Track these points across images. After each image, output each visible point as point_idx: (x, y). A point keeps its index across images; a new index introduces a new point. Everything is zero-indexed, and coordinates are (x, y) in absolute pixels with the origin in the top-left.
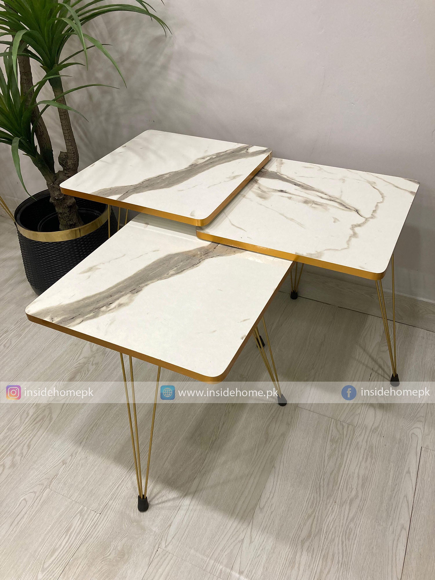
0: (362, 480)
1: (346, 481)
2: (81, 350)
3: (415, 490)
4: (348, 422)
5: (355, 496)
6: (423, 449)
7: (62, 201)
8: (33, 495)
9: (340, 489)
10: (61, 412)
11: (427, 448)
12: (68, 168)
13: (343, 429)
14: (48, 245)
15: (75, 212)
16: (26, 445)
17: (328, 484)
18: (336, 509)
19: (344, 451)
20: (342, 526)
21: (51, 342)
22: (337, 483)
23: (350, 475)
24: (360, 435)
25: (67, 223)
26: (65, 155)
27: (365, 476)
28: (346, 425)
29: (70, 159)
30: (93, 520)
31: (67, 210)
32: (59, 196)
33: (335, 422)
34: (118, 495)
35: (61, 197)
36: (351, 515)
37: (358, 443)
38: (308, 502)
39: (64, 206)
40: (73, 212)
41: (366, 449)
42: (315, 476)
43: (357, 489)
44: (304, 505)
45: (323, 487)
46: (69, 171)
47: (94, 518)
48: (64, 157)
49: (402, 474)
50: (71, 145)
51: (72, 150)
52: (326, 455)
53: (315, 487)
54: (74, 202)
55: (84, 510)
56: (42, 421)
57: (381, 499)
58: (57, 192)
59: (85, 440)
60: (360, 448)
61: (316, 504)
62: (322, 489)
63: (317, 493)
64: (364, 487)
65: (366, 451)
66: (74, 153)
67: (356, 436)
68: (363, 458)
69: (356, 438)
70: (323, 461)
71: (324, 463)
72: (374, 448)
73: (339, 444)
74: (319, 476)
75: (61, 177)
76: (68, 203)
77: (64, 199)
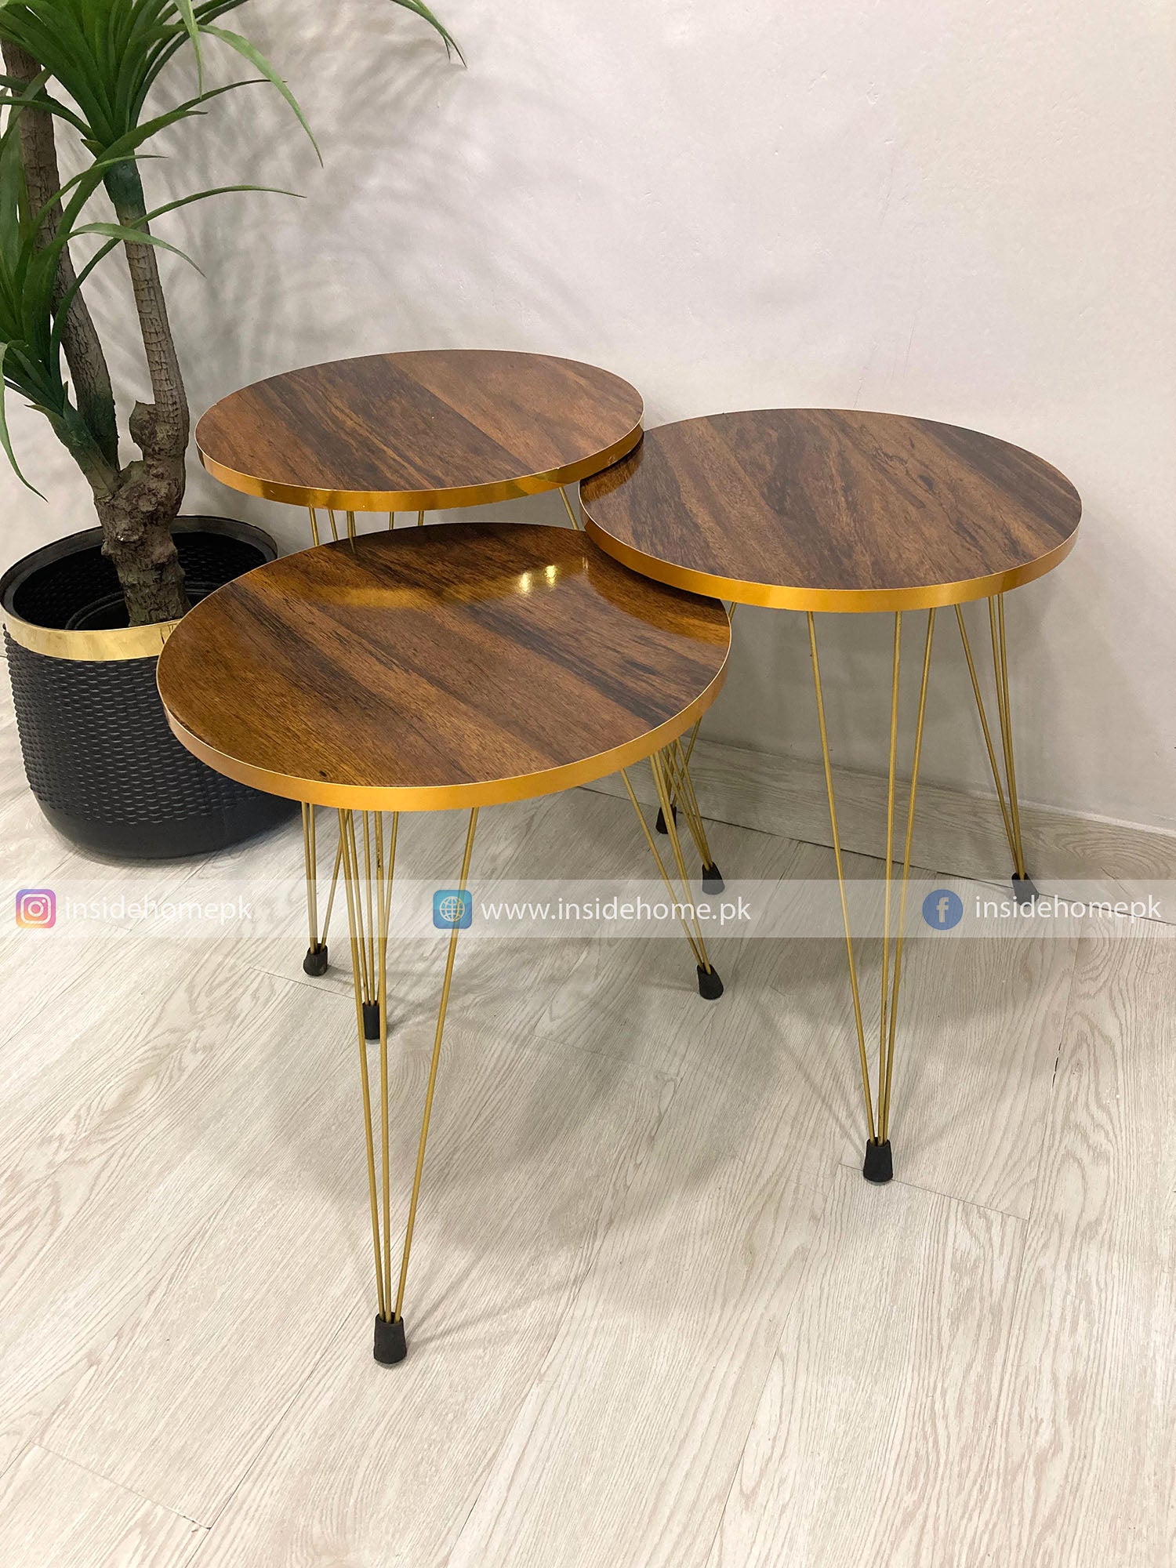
0: (1068, 1392)
1: (1017, 1397)
2: (159, 1009)
4: (1001, 1208)
5: (1050, 1448)
7: (136, 550)
12: (157, 448)
13: (989, 1229)
15: (173, 583)
17: (960, 1410)
19: (1000, 1299)
20: (1019, 1545)
22: (988, 1402)
23: (1027, 1377)
24: (1045, 1246)
26: (150, 414)
27: (1075, 1379)
28: (996, 1218)
29: (164, 422)
31: (150, 578)
32: (130, 533)
33: (960, 1210)
35: (136, 537)
36: (1044, 1511)
37: (1040, 1272)
39: (143, 564)
41: (1067, 1292)
42: (916, 1381)
43: (1054, 1421)
44: (889, 1482)
45: (945, 1419)
46: (159, 461)
48: (147, 418)
50: (166, 382)
52: (944, 1314)
53: (919, 1417)
54: (172, 556)
56: (27, 1226)
58: (124, 521)
59: (164, 1283)
60: (1048, 1289)
61: (927, 1474)
62: (940, 1424)
63: (925, 1438)
64: (1079, 1412)
65: (1069, 1297)
66: (175, 403)
67: (1032, 1250)
68: (1063, 1318)
69: (1032, 1256)
70: (935, 1332)
71: (939, 1338)
72: (1095, 1289)
73: (982, 1279)
74: (929, 1383)
75: (136, 475)
76: (155, 556)
77: (142, 543)
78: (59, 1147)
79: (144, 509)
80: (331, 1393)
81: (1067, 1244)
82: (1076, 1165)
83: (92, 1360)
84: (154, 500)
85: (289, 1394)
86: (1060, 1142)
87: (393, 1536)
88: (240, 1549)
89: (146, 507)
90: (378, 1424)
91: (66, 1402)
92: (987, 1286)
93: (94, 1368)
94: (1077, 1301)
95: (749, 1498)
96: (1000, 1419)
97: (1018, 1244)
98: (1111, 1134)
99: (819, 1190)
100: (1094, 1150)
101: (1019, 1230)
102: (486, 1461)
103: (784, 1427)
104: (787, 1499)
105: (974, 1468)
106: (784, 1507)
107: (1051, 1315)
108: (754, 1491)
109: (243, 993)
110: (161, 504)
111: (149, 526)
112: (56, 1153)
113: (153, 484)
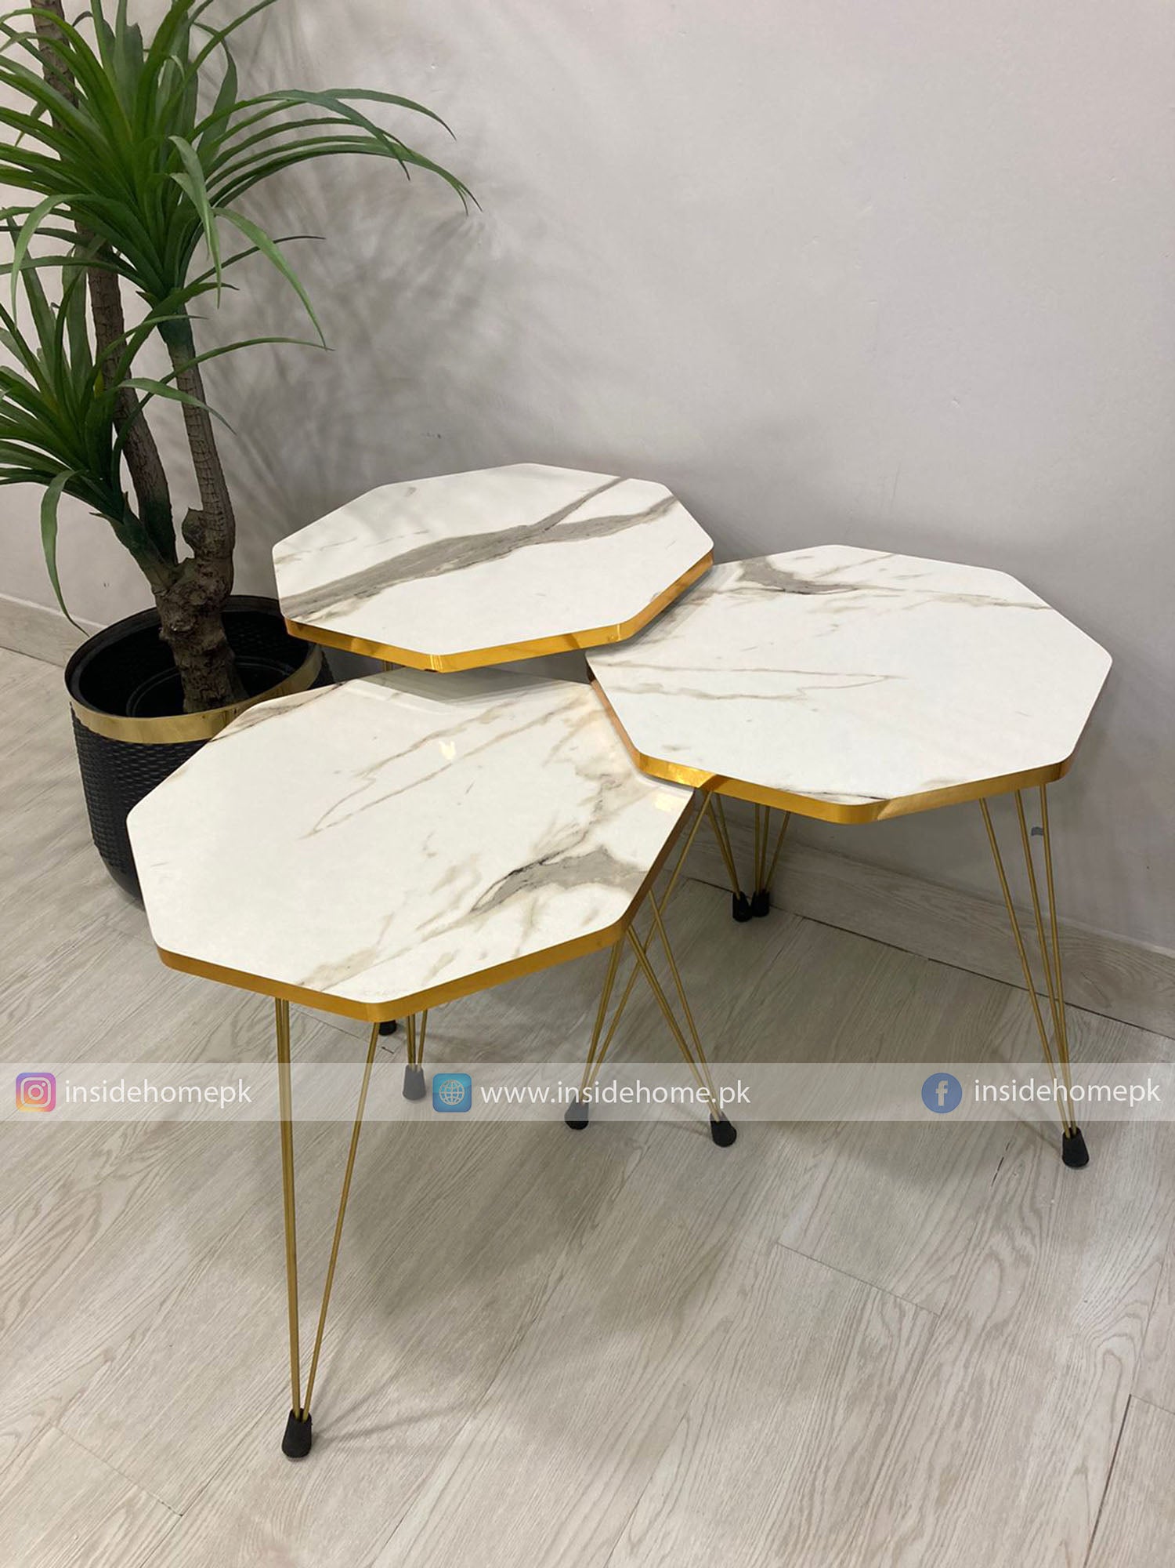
0: (941, 1482)
1: (893, 1481)
2: (206, 1040)
3: (1096, 1527)
4: (917, 1300)
6: (1135, 1402)
7: (188, 639)
8: (11, 1441)
9: (871, 1505)
10: (126, 1211)
11: (1147, 1400)
12: (206, 552)
13: (901, 1320)
14: (139, 753)
15: (223, 667)
16: (19, 1294)
17: (838, 1488)
19: (897, 1388)
21: (130, 1012)
23: (905, 1465)
24: (949, 1342)
25: (201, 694)
26: (200, 519)
27: (950, 1472)
28: (910, 1310)
29: (212, 529)
30: (159, 1532)
31: (201, 663)
32: (182, 623)
33: (878, 1297)
34: (239, 1465)
35: (188, 628)
37: (940, 1367)
38: (771, 1538)
39: (195, 650)
40: (217, 668)
41: (960, 1389)
42: (803, 1457)
43: (921, 1509)
44: (761, 1544)
45: (823, 1493)
46: (208, 561)
48: (197, 523)
49: (1062, 1475)
50: (213, 493)
51: (215, 505)
52: (843, 1393)
53: (799, 1491)
54: (221, 643)
55: (141, 1499)
56: (70, 1231)
57: (991, 1547)
58: (177, 614)
59: (175, 1295)
60: (943, 1384)
61: (796, 1544)
62: (817, 1498)
63: (801, 1510)
64: (946, 1502)
65: (961, 1394)
66: (221, 513)
67: (935, 1345)
68: (951, 1413)
69: (936, 1350)
70: (831, 1411)
71: (833, 1419)
72: (987, 1388)
73: (884, 1366)
74: (814, 1462)
75: (189, 573)
76: (205, 644)
77: (193, 632)
78: (106, 1162)
79: (195, 603)
81: (971, 1342)
82: (996, 1265)
83: (108, 1357)
84: (203, 595)
85: (262, 1406)
86: (987, 1241)
87: (329, 1541)
89: (197, 600)
91: (82, 1392)
92: (887, 1374)
93: (109, 1363)
94: (968, 1398)
95: (634, 1546)
96: (873, 1500)
97: (925, 1336)
98: (1037, 1238)
99: (752, 1266)
100: (1018, 1251)
101: (929, 1324)
102: (416, 1485)
103: (678, 1485)
104: (667, 1552)
105: (840, 1542)
106: (663, 1557)
107: (940, 1409)
108: (640, 1541)
110: (210, 599)
111: (200, 617)
112: (103, 1167)
113: (203, 581)
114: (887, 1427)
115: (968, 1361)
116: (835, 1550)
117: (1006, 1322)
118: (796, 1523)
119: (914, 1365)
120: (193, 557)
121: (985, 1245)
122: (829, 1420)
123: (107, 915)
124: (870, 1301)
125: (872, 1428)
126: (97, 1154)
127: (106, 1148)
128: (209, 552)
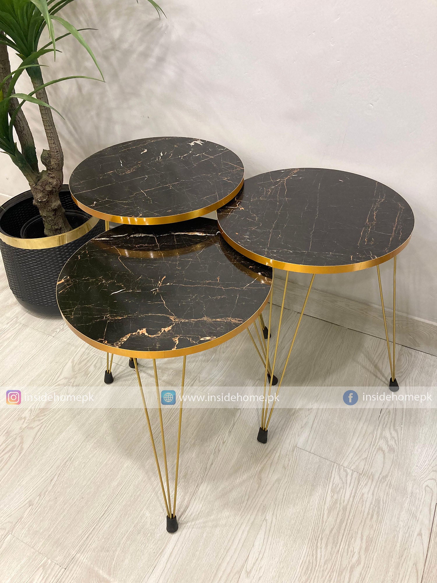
0: (366, 542)
1: (348, 542)
2: (62, 369)
3: (427, 557)
4: (352, 468)
5: (356, 563)
7: (45, 204)
9: (340, 552)
10: (34, 442)
12: (51, 168)
13: (347, 476)
14: (28, 252)
15: (60, 215)
17: (326, 545)
18: (334, 577)
19: (347, 504)
21: (30, 358)
22: (337, 544)
23: (352, 535)
24: (366, 485)
25: (52, 227)
26: (48, 154)
27: (369, 537)
28: (350, 472)
29: (54, 158)
30: (57, 576)
31: (51, 214)
32: (42, 198)
33: (337, 467)
34: (87, 547)
35: (45, 200)
37: (363, 495)
38: (302, 567)
39: (48, 209)
40: (58, 216)
41: (371, 503)
42: (312, 533)
43: (359, 553)
44: (298, 570)
45: (321, 548)
46: (52, 171)
47: (58, 574)
48: (47, 155)
49: (412, 536)
50: (53, 143)
51: (55, 148)
52: (326, 508)
53: (312, 547)
54: (59, 206)
55: (48, 563)
56: (11, 451)
57: (387, 567)
58: (40, 194)
59: (56, 477)
60: (365, 501)
61: (311, 570)
63: (313, 555)
64: (368, 550)
65: (372, 505)
66: (57, 152)
67: (361, 486)
68: (368, 514)
69: (361, 488)
70: (322, 515)
71: (323, 518)
72: (381, 503)
73: (341, 496)
74: (317, 535)
75: (44, 177)
76: (52, 206)
77: (47, 201)
78: (24, 422)
79: (48, 190)
80: (109, 523)
81: (374, 484)
82: (382, 453)
83: (31, 504)
84: (51, 186)
86: (378, 443)
87: (126, 577)
88: (75, 577)
89: (48, 188)
90: (125, 535)
91: (21, 518)
92: (343, 498)
93: (31, 507)
94: (375, 507)
95: (248, 573)
96: (340, 550)
97: (356, 482)
98: (397, 442)
99: (288, 456)
100: (390, 447)
101: (357, 478)
102: (160, 552)
103: (264, 547)
104: (261, 575)
105: (329, 568)
106: (260, 577)
107: (364, 512)
108: (250, 571)
109: (91, 365)
110: (54, 188)
111: (50, 195)
112: (23, 424)
113: (51, 180)
114: (344, 521)
115: (374, 491)
116: (327, 571)
117: (387, 476)
118: (311, 561)
119: (353, 495)
120: (46, 170)
121: (377, 445)
122: (321, 518)
123: (17, 317)
124: (334, 469)
125: (338, 521)
126: (20, 419)
127: (23, 416)
128: (53, 168)
